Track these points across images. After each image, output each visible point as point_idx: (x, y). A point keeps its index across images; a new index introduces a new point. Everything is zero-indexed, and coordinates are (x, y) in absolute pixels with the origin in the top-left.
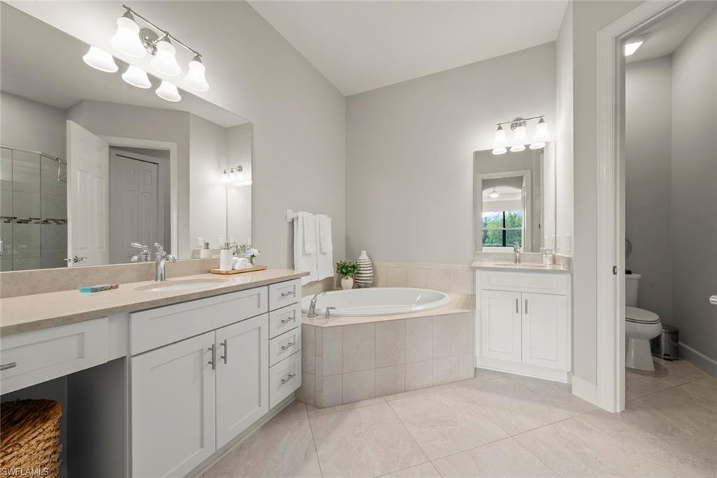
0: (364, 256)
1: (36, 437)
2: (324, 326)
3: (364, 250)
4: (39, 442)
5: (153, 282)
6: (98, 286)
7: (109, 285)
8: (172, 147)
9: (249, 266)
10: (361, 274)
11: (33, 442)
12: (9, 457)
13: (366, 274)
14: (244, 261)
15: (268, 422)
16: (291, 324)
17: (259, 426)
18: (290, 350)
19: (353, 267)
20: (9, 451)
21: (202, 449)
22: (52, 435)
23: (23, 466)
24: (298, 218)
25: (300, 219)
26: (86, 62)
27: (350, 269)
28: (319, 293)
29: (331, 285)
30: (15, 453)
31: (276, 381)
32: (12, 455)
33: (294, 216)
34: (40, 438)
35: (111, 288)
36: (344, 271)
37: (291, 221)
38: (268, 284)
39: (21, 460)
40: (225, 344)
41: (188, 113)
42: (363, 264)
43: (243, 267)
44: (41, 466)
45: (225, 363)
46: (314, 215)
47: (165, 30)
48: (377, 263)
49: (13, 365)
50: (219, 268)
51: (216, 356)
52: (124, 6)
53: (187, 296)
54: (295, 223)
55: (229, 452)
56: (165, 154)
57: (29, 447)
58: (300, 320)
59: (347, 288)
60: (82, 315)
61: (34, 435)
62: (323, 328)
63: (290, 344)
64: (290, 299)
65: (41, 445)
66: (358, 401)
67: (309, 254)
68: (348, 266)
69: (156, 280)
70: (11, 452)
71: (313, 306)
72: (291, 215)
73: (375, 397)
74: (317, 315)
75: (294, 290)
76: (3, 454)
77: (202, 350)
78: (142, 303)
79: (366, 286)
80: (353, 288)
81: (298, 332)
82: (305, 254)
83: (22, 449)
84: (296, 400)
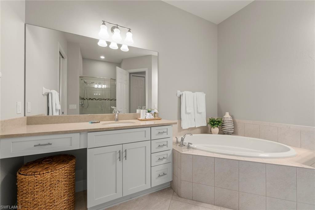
0: (227, 116)
1: (62, 168)
2: (182, 153)
3: (228, 112)
4: (63, 170)
5: (114, 121)
6: (95, 121)
7: (97, 121)
8: (146, 69)
9: (152, 117)
10: (225, 126)
11: (60, 170)
12: (53, 172)
13: (229, 126)
14: (149, 115)
15: (153, 193)
16: (165, 148)
17: (149, 193)
18: (164, 161)
19: (219, 122)
20: (53, 170)
21: (116, 193)
22: (68, 169)
23: (57, 176)
24: (182, 94)
25: (184, 95)
26: (99, 45)
27: (216, 122)
28: (188, 134)
29: (205, 130)
30: (55, 172)
31: (155, 175)
32: (54, 172)
33: (181, 93)
34: (63, 169)
35: (97, 122)
36: (212, 123)
37: (180, 96)
38: (151, 126)
39: (57, 174)
40: (126, 151)
41: (151, 55)
42: (226, 120)
43: (149, 118)
44: (64, 178)
45: (126, 159)
46: (193, 92)
47: (116, 24)
48: (237, 120)
49: (51, 144)
50: (140, 117)
51: (122, 155)
52: (102, 21)
53: (108, 128)
54: (182, 97)
55: (132, 199)
56: (144, 73)
57: (59, 171)
58: (171, 146)
59: (215, 134)
60: (70, 131)
61: (61, 168)
62: (181, 153)
63: (164, 158)
64: (164, 135)
65: (63, 171)
66: (201, 202)
67: (189, 113)
68: (215, 121)
69: (115, 121)
70: (54, 171)
71: (182, 140)
72: (179, 93)
73: (214, 205)
74: (184, 146)
75: (167, 131)
76: (51, 171)
77: (116, 151)
78: (91, 129)
79: (228, 134)
80: (219, 134)
81: (170, 153)
82: (186, 113)
83: (57, 171)
84: (171, 187)
